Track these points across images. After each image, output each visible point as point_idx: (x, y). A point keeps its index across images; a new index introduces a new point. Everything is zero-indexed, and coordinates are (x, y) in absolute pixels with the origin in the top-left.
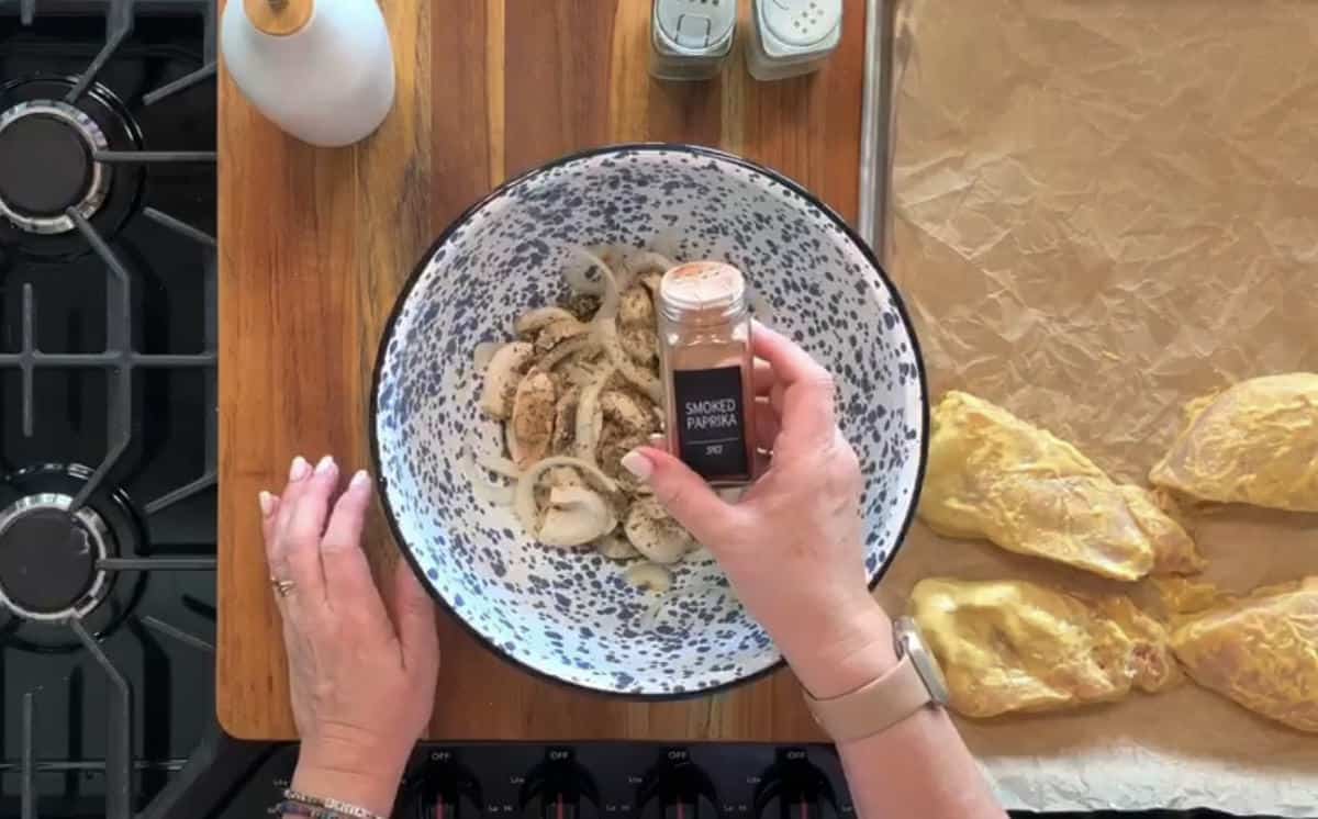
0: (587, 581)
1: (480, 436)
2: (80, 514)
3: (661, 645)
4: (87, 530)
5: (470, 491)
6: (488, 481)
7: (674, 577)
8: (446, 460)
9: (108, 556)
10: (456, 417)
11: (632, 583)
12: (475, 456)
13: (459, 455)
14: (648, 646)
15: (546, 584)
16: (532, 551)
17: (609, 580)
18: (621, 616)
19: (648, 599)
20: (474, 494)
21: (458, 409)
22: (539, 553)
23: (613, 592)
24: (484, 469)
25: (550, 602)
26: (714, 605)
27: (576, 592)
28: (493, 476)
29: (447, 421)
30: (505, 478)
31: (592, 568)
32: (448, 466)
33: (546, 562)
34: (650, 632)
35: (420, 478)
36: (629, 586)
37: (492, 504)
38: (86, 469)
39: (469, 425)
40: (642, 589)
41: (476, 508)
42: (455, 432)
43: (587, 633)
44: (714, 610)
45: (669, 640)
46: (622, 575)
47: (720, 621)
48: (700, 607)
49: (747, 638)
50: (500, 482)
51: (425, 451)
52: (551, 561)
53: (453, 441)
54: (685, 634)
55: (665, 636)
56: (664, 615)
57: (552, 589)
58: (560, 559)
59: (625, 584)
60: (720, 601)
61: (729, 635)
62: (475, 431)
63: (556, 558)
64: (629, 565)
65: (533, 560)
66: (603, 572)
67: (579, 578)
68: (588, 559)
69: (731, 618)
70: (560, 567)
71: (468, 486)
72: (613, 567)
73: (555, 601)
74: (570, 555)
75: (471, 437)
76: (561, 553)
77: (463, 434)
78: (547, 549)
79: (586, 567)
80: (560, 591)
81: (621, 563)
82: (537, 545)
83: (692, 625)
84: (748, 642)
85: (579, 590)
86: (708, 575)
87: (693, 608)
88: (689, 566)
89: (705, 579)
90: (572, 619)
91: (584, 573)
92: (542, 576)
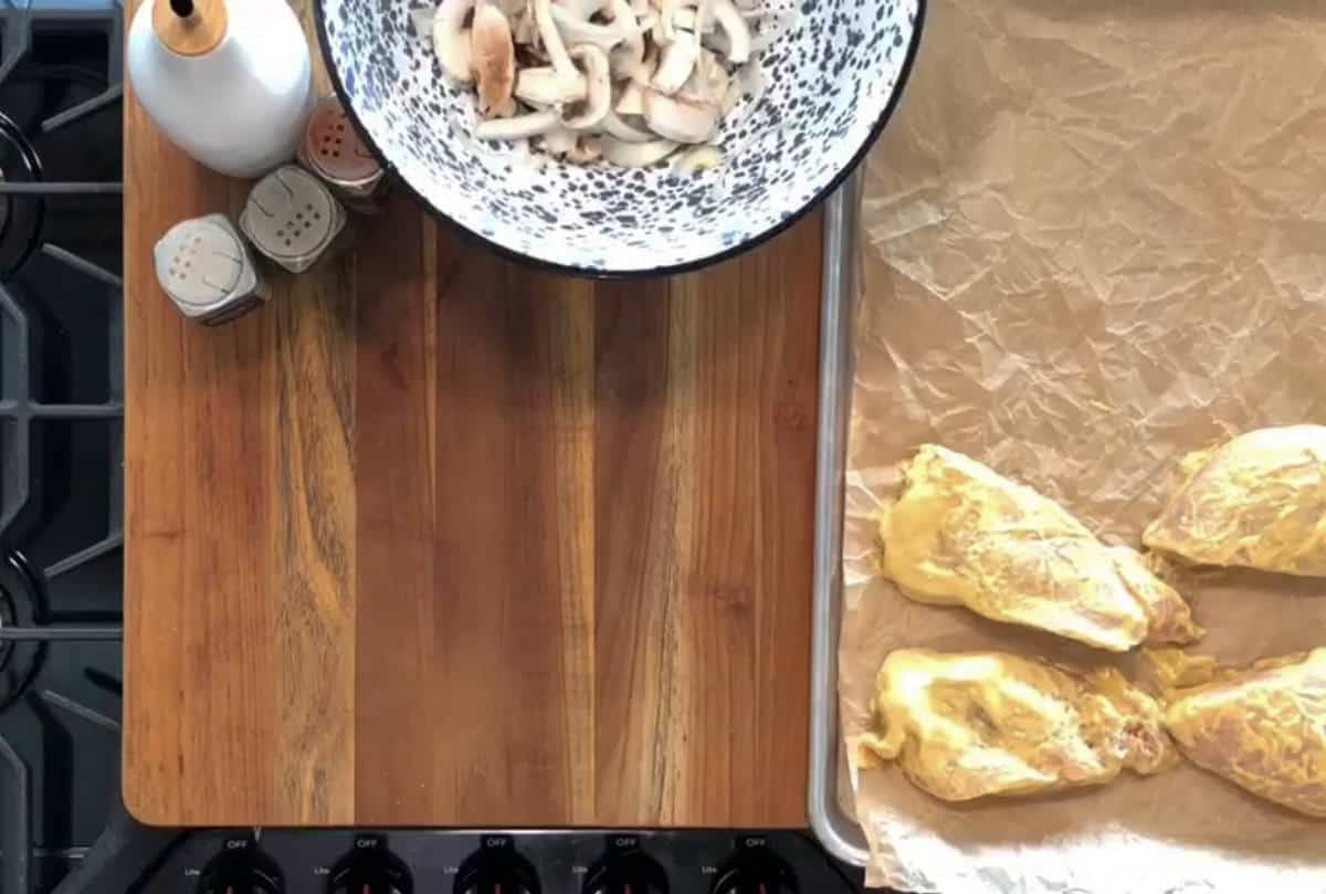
0: (639, 196)
1: (461, 111)
3: (743, 201)
5: (480, 165)
6: (492, 151)
7: (722, 148)
8: (441, 142)
10: (427, 99)
11: (685, 173)
12: (467, 133)
13: (451, 134)
14: (731, 208)
15: (600, 214)
16: (570, 196)
17: (660, 184)
18: (690, 204)
19: (707, 177)
20: (486, 166)
21: (426, 91)
22: (578, 194)
23: (671, 191)
24: (482, 141)
25: (617, 226)
26: (776, 143)
27: (635, 208)
28: (494, 144)
29: (420, 104)
30: (507, 142)
31: (638, 183)
32: (446, 147)
33: (590, 198)
34: (729, 198)
36: (682, 179)
37: (508, 170)
39: (442, 103)
40: (697, 174)
41: (493, 177)
42: (434, 114)
43: (666, 230)
44: (778, 147)
45: (750, 194)
46: (670, 175)
47: (790, 150)
48: (763, 155)
49: (825, 142)
50: (504, 147)
51: (417, 135)
52: (594, 196)
53: (438, 124)
54: (763, 180)
55: (743, 193)
56: (731, 181)
57: (609, 215)
58: (602, 190)
59: (677, 180)
60: (780, 136)
61: (806, 153)
62: (453, 107)
63: (598, 191)
64: (672, 161)
65: (576, 201)
66: (651, 181)
67: (629, 196)
68: (628, 178)
69: (799, 140)
70: (605, 196)
71: (475, 160)
72: (657, 172)
73: (618, 223)
74: (609, 184)
75: (453, 116)
76: (600, 185)
77: (442, 115)
78: (584, 188)
79: (630, 186)
80: (618, 214)
81: (662, 164)
82: (573, 188)
83: (765, 171)
84: (828, 144)
85: (635, 205)
86: (755, 126)
87: (757, 158)
88: (731, 131)
89: (754, 131)
90: (644, 227)
91: (632, 191)
92: (593, 210)
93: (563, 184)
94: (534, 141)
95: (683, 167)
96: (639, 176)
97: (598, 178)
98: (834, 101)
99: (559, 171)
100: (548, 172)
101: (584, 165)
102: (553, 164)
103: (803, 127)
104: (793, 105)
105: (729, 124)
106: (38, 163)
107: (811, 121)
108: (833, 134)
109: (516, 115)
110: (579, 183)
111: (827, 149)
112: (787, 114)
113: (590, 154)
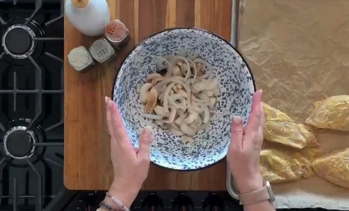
0: (172, 143)
2: (28, 132)
3: (193, 156)
4: (30, 135)
5: (140, 123)
6: (144, 120)
7: (194, 139)
9: (36, 142)
10: (133, 104)
11: (184, 142)
12: (140, 114)
13: (135, 114)
14: (190, 157)
15: (161, 144)
16: (157, 137)
17: (178, 141)
18: (182, 151)
19: (189, 145)
21: (134, 102)
22: (159, 137)
23: (179, 144)
24: (142, 117)
25: (164, 149)
26: (206, 145)
27: (170, 146)
28: (145, 118)
29: (131, 105)
30: (148, 119)
31: (173, 139)
32: (133, 117)
33: (161, 139)
34: (190, 154)
35: (126, 121)
36: (183, 143)
37: (145, 126)
38: (30, 120)
39: (137, 106)
40: (187, 143)
41: (141, 127)
42: (134, 108)
43: (174, 156)
44: (206, 146)
45: (196, 155)
46: (181, 140)
47: (208, 149)
48: (202, 146)
49: (215, 152)
50: (147, 120)
51: (127, 114)
53: (134, 111)
54: (199, 153)
55: (194, 154)
56: (193, 149)
57: (163, 146)
58: (165, 138)
59: (182, 142)
60: (207, 143)
61: (211, 152)
62: (139, 107)
63: (163, 138)
64: (183, 137)
65: (158, 138)
66: (176, 139)
67: (170, 142)
68: (171, 137)
69: (211, 147)
70: (165, 139)
71: (139, 122)
72: (178, 138)
73: (165, 148)
74: (167, 136)
75: (138, 109)
76: (165, 136)
77: (136, 108)
78: (161, 136)
79: (171, 139)
80: (165, 146)
81: (180, 137)
82: (158, 135)
83: (201, 150)
84: (216, 153)
85: (171, 145)
86: (203, 137)
87: (200, 146)
88: (198, 136)
89: (202, 138)
90: (170, 152)
91: (171, 140)
92: (160, 142)
93: (156, 133)
94: (154, 120)
95: (184, 139)
96: (174, 137)
97: (165, 134)
98: (221, 142)
99: (157, 129)
100: (154, 129)
101: (163, 129)
102: (156, 127)
103: (213, 144)
104: (213, 137)
105: (198, 134)
106: (44, 33)
107: (215, 144)
108: (218, 151)
109: (152, 114)
110: (160, 134)
111: (215, 154)
112: (211, 139)
113: (166, 128)
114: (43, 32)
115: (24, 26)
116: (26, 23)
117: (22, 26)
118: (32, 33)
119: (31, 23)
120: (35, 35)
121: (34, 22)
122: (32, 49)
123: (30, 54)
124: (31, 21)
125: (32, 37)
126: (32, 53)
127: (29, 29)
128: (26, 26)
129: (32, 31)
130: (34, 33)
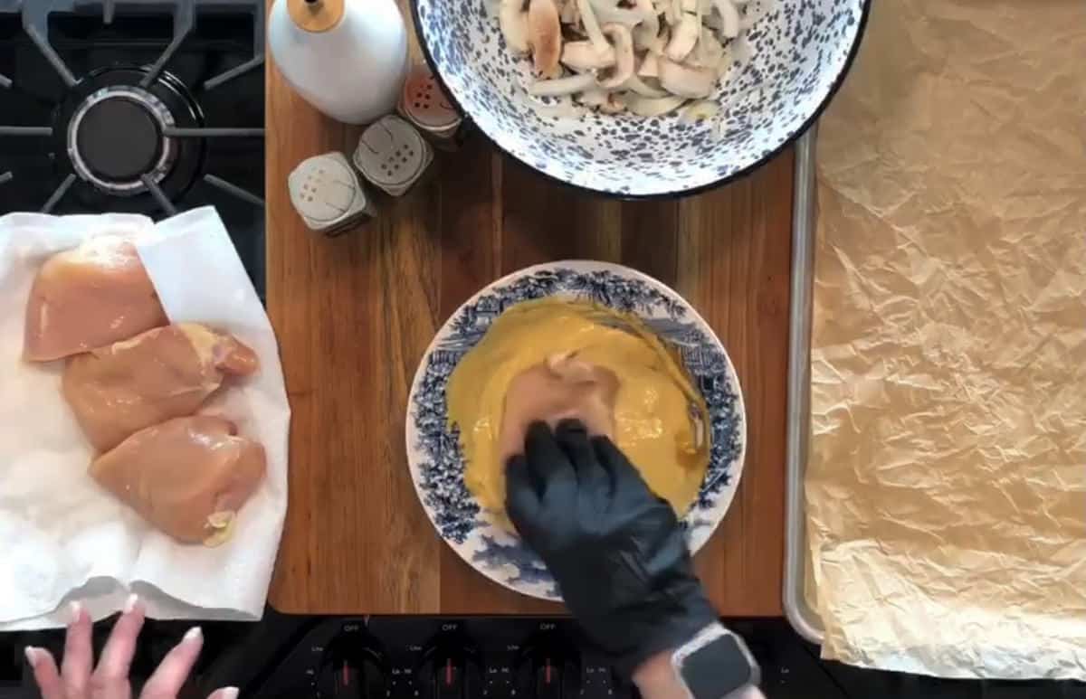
0: (655, 138)
1: (521, 74)
3: (734, 142)
5: (535, 115)
6: (544, 104)
7: (718, 102)
8: (505, 98)
10: (495, 65)
11: (690, 122)
12: (525, 91)
13: (513, 92)
14: (725, 148)
15: (626, 152)
16: (604, 138)
17: (671, 130)
18: (694, 145)
19: (707, 125)
20: (539, 116)
21: (494, 59)
22: (609, 137)
23: (679, 135)
24: (536, 97)
25: (638, 161)
26: (758, 98)
27: (652, 148)
28: (545, 99)
31: (654, 128)
32: (509, 101)
33: (618, 140)
34: (723, 140)
36: (688, 126)
37: (556, 119)
39: (506, 68)
40: (699, 122)
41: (545, 124)
42: (500, 76)
43: (675, 164)
44: (760, 101)
45: (739, 137)
46: (679, 122)
47: (770, 104)
48: (749, 108)
49: (796, 97)
50: (553, 102)
51: (488, 93)
52: (621, 138)
53: (503, 84)
54: (749, 126)
55: (734, 136)
56: (724, 126)
57: (632, 153)
58: (627, 134)
59: (684, 126)
60: (762, 93)
61: (781, 106)
62: (514, 71)
63: (624, 135)
64: (681, 112)
65: (607, 142)
66: (664, 126)
67: (648, 139)
68: (647, 125)
69: (776, 96)
70: (629, 138)
71: (531, 111)
72: (668, 120)
73: (639, 159)
74: (633, 129)
75: (513, 77)
76: (625, 130)
77: (506, 77)
78: (613, 132)
79: (648, 131)
80: (639, 152)
81: (672, 114)
82: (605, 132)
83: (750, 120)
84: (798, 99)
85: (652, 145)
86: (742, 86)
87: (744, 110)
88: (724, 89)
89: (742, 89)
90: (659, 162)
91: (649, 134)
92: (620, 149)
93: (598, 129)
94: (575, 97)
95: (688, 116)
96: (654, 123)
97: (624, 125)
98: (803, 66)
99: (595, 120)
100: (586, 119)
101: (613, 115)
102: (590, 115)
103: (779, 86)
104: (771, 69)
105: (723, 84)
106: (201, 113)
107: (785, 81)
108: (802, 91)
109: (562, 77)
110: (610, 129)
111: (797, 103)
112: (767, 77)
113: (618, 106)
114: (199, 109)
115: (137, 89)
116: (144, 83)
117: (129, 90)
118: (162, 111)
119: (161, 80)
120: (171, 120)
121: (168, 78)
122: (161, 163)
123: (157, 181)
124: (161, 74)
125: (163, 124)
126: (162, 176)
127: (154, 99)
128: (144, 92)
129: (163, 106)
130: (168, 113)
